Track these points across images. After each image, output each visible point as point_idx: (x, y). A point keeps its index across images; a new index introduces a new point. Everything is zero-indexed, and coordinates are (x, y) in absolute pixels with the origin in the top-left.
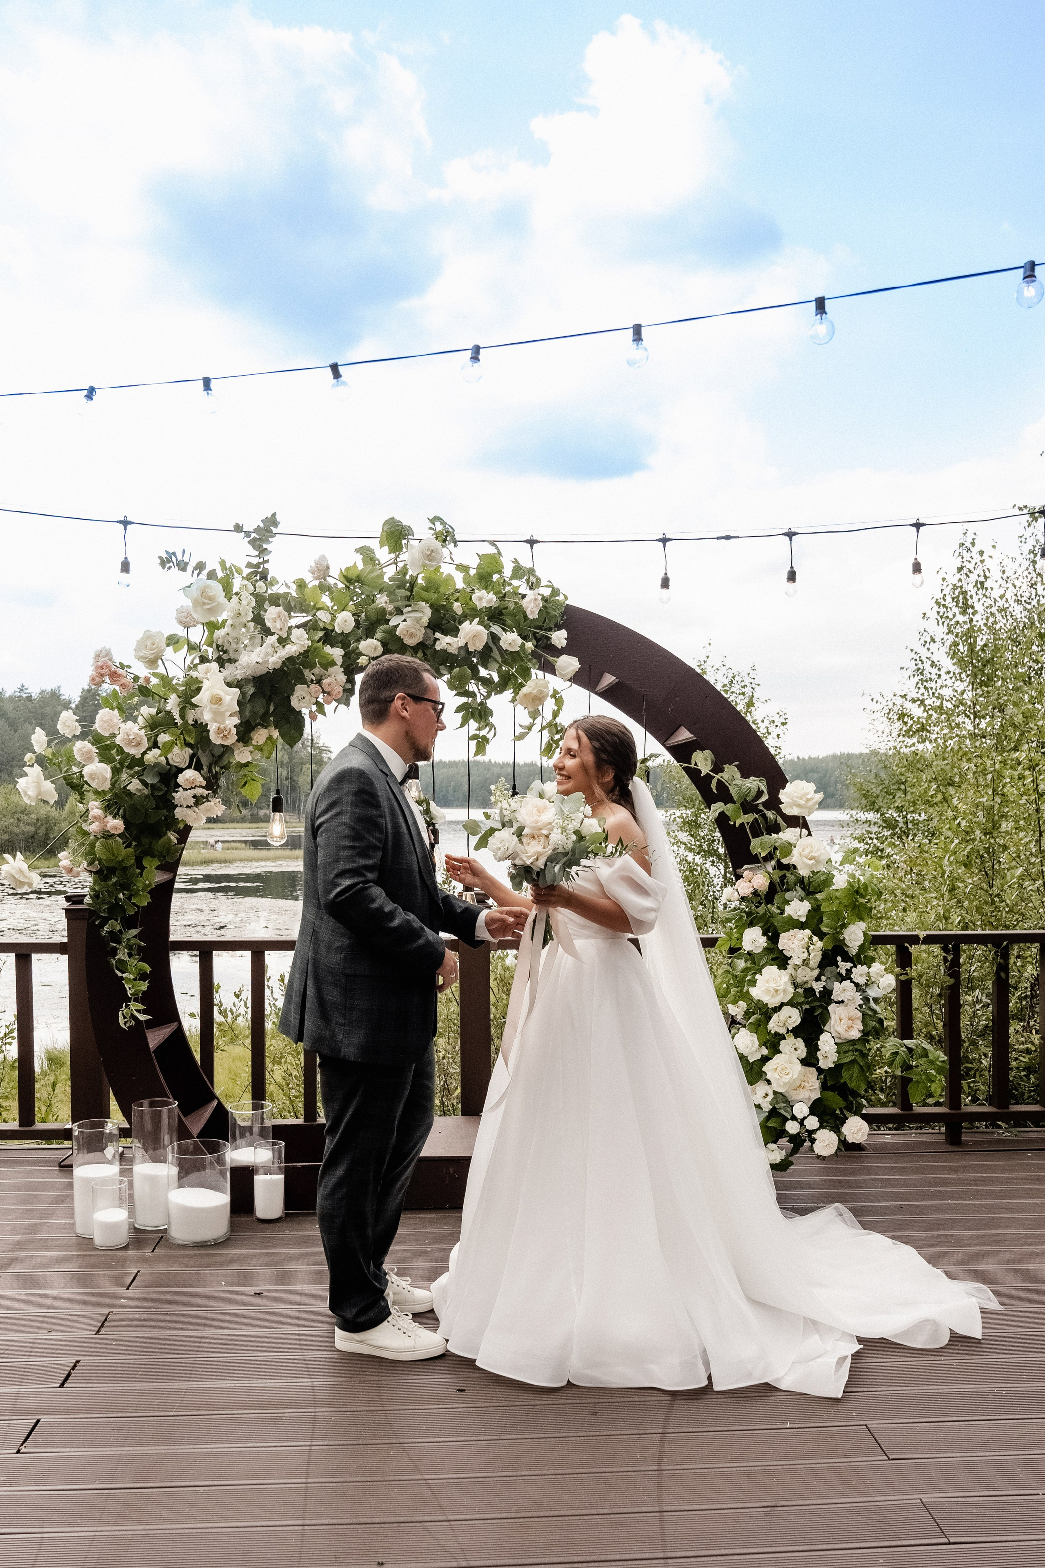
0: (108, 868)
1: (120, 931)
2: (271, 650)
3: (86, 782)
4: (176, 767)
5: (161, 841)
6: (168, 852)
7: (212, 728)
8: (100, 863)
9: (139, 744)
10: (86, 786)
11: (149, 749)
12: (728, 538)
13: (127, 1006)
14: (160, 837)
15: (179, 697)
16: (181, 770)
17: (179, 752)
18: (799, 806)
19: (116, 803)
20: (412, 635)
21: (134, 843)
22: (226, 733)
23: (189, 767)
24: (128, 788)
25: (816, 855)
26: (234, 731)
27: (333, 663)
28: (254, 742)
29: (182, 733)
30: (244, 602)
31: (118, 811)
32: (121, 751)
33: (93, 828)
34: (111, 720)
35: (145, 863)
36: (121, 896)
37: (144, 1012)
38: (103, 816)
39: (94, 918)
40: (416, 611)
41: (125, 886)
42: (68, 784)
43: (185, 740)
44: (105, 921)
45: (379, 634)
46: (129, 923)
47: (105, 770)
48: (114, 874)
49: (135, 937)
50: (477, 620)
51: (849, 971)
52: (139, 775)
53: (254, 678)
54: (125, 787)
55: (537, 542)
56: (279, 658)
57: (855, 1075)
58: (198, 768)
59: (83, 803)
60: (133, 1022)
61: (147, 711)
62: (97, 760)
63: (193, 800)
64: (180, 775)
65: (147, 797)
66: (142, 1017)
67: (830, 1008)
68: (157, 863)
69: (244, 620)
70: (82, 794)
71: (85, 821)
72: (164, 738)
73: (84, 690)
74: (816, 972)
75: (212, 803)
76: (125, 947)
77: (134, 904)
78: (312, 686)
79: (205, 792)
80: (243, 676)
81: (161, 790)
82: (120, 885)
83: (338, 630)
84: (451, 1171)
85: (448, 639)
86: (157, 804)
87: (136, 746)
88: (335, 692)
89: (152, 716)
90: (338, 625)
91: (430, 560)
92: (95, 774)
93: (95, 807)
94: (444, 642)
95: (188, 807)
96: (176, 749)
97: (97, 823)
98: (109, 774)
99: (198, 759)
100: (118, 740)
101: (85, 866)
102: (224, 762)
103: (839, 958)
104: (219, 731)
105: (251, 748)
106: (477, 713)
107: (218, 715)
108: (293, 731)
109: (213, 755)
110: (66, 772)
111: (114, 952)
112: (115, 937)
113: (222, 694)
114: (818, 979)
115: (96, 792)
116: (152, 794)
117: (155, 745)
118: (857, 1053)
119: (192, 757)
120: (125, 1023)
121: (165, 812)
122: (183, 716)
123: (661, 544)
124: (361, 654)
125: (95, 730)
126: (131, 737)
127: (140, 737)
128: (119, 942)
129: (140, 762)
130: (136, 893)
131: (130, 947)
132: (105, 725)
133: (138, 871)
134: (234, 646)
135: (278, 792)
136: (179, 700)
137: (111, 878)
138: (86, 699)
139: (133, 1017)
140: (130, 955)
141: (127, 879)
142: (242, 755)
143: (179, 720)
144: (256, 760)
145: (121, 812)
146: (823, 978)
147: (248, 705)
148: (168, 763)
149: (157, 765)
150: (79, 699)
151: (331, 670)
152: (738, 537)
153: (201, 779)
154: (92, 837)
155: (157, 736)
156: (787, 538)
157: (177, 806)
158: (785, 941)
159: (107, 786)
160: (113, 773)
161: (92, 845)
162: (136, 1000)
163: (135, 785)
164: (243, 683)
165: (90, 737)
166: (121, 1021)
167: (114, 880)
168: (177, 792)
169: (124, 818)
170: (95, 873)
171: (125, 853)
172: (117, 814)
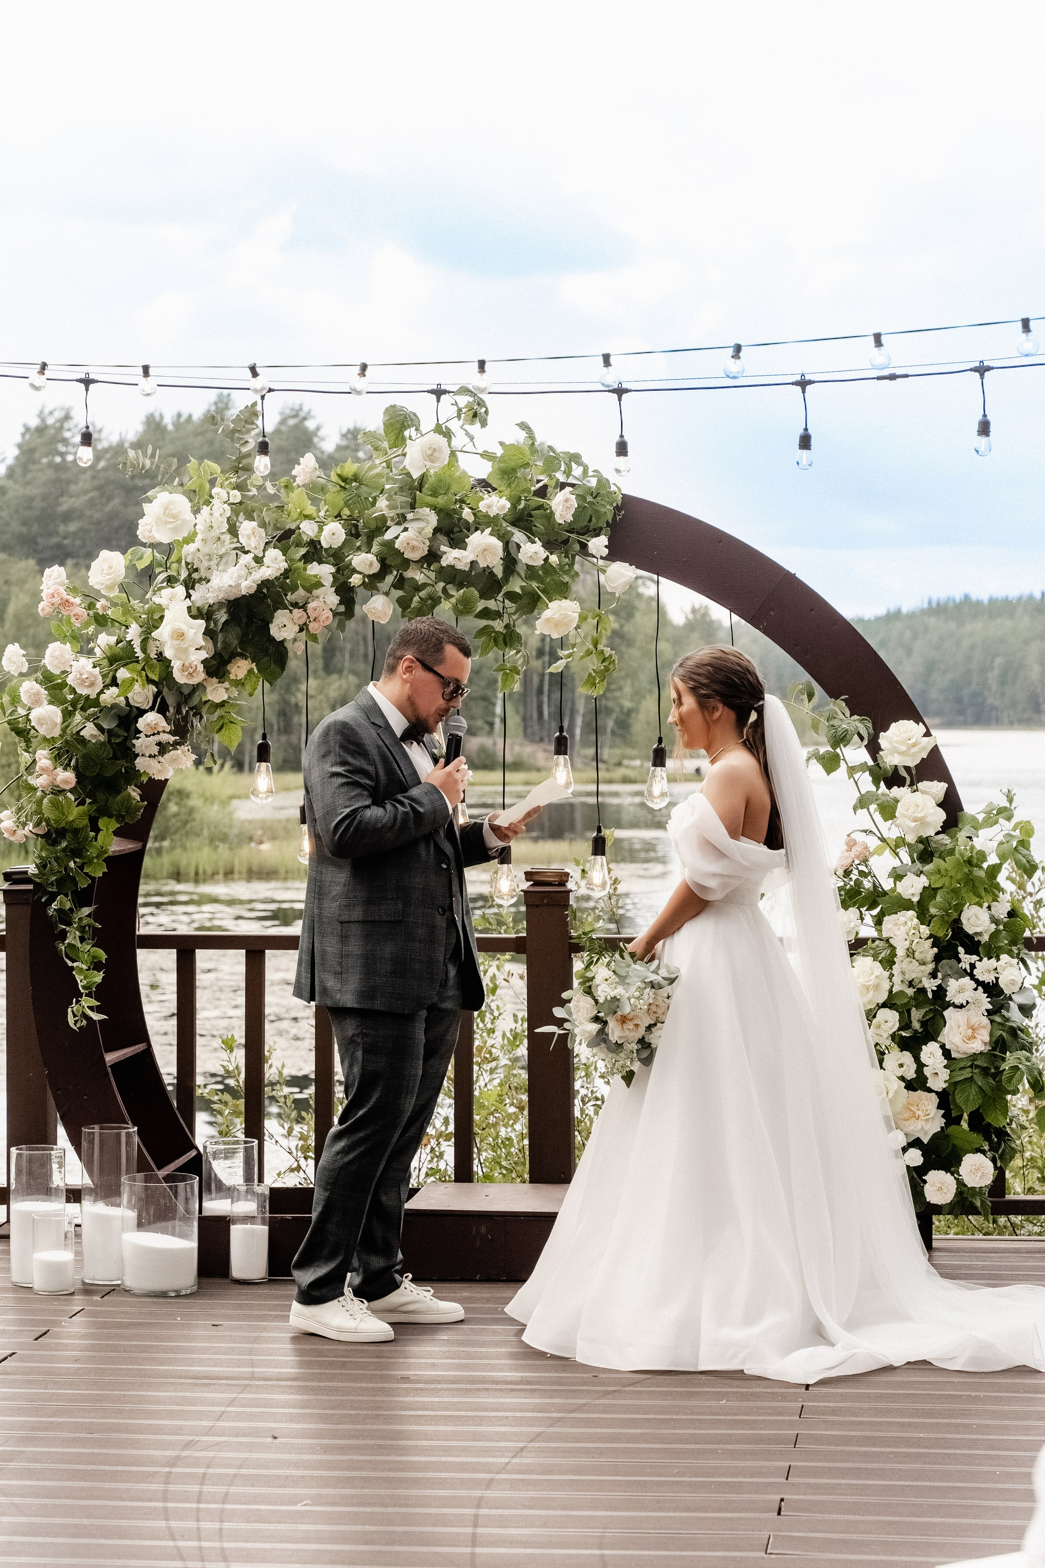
0: (57, 831)
1: (71, 910)
2: (244, 572)
3: (33, 727)
4: (137, 708)
5: (119, 798)
6: (127, 812)
7: (176, 665)
8: (48, 825)
9: (92, 684)
10: (32, 731)
11: (106, 687)
12: (892, 377)
13: (78, 1002)
14: (119, 792)
15: (141, 627)
16: (142, 712)
17: (140, 690)
18: (902, 753)
19: (67, 752)
20: (413, 548)
21: (88, 801)
22: (191, 670)
23: (152, 709)
24: (82, 733)
25: (920, 815)
26: (201, 668)
27: (319, 585)
28: (232, 677)
29: (143, 669)
30: (217, 514)
31: (70, 761)
32: (73, 691)
33: (39, 781)
34: (62, 656)
35: (101, 823)
36: (72, 864)
37: (98, 1010)
38: (52, 768)
39: (40, 894)
40: (418, 519)
41: (76, 852)
42: (12, 730)
43: (147, 675)
44: (52, 898)
45: (375, 548)
46: (81, 899)
47: (55, 713)
48: (64, 837)
49: (89, 916)
50: (488, 530)
51: (973, 966)
52: (94, 719)
53: (229, 601)
54: (78, 732)
55: (627, 391)
56: (254, 582)
57: (971, 1097)
58: (163, 710)
59: (29, 752)
60: (85, 1022)
61: (105, 640)
62: (46, 702)
63: (157, 748)
64: (140, 720)
65: (102, 744)
66: (96, 1017)
67: (946, 1013)
68: (114, 825)
69: (216, 533)
70: (28, 741)
71: (31, 774)
72: (123, 674)
73: (27, 429)
74: (930, 967)
75: (179, 752)
76: (77, 929)
77: (86, 874)
78: (296, 611)
79: (172, 739)
80: (216, 600)
81: (119, 736)
82: (72, 851)
83: (325, 545)
84: (483, 1230)
85: (456, 553)
86: (114, 753)
87: (89, 686)
88: (322, 618)
89: (110, 647)
90: (325, 539)
91: (432, 462)
92: (44, 719)
93: (44, 758)
94: (452, 557)
95: (150, 756)
96: (137, 687)
97: (45, 776)
98: (59, 718)
99: (163, 699)
100: (70, 680)
101: (31, 828)
102: (195, 701)
103: (961, 950)
104: (184, 668)
105: (227, 684)
106: (501, 639)
107: (182, 652)
108: (273, 666)
109: (182, 693)
110: (10, 715)
111: (63, 935)
112: (65, 917)
113: (184, 628)
114: (933, 975)
115: (45, 739)
116: (109, 741)
117: (114, 683)
118: (976, 1071)
119: (156, 697)
120: (76, 1022)
121: (123, 762)
122: (144, 650)
123: (799, 388)
124: (354, 571)
125: (44, 666)
126: (84, 676)
127: (94, 676)
128: (69, 924)
129: (96, 702)
130: (90, 862)
131: (82, 929)
132: (56, 662)
133: (92, 834)
134: (205, 564)
135: (264, 737)
136: (140, 630)
137: (61, 843)
138: (32, 450)
139: (85, 1016)
140: (82, 939)
141: (79, 843)
142: (217, 693)
143: (139, 654)
144: (234, 699)
145: (73, 763)
146: (940, 975)
147: (220, 635)
148: (128, 704)
149: (114, 706)
150: (16, 452)
151: (316, 592)
152: (906, 376)
153: (165, 724)
154: (39, 794)
155: (116, 670)
156: (977, 374)
157: (138, 755)
158: (890, 926)
159: (57, 732)
160: (64, 716)
161: (39, 802)
162: (89, 995)
163: (89, 731)
164: (215, 608)
165: (39, 674)
166: (71, 1020)
167: (64, 844)
168: (138, 738)
169: (76, 769)
170: (42, 836)
171: (75, 813)
172: (68, 765)
